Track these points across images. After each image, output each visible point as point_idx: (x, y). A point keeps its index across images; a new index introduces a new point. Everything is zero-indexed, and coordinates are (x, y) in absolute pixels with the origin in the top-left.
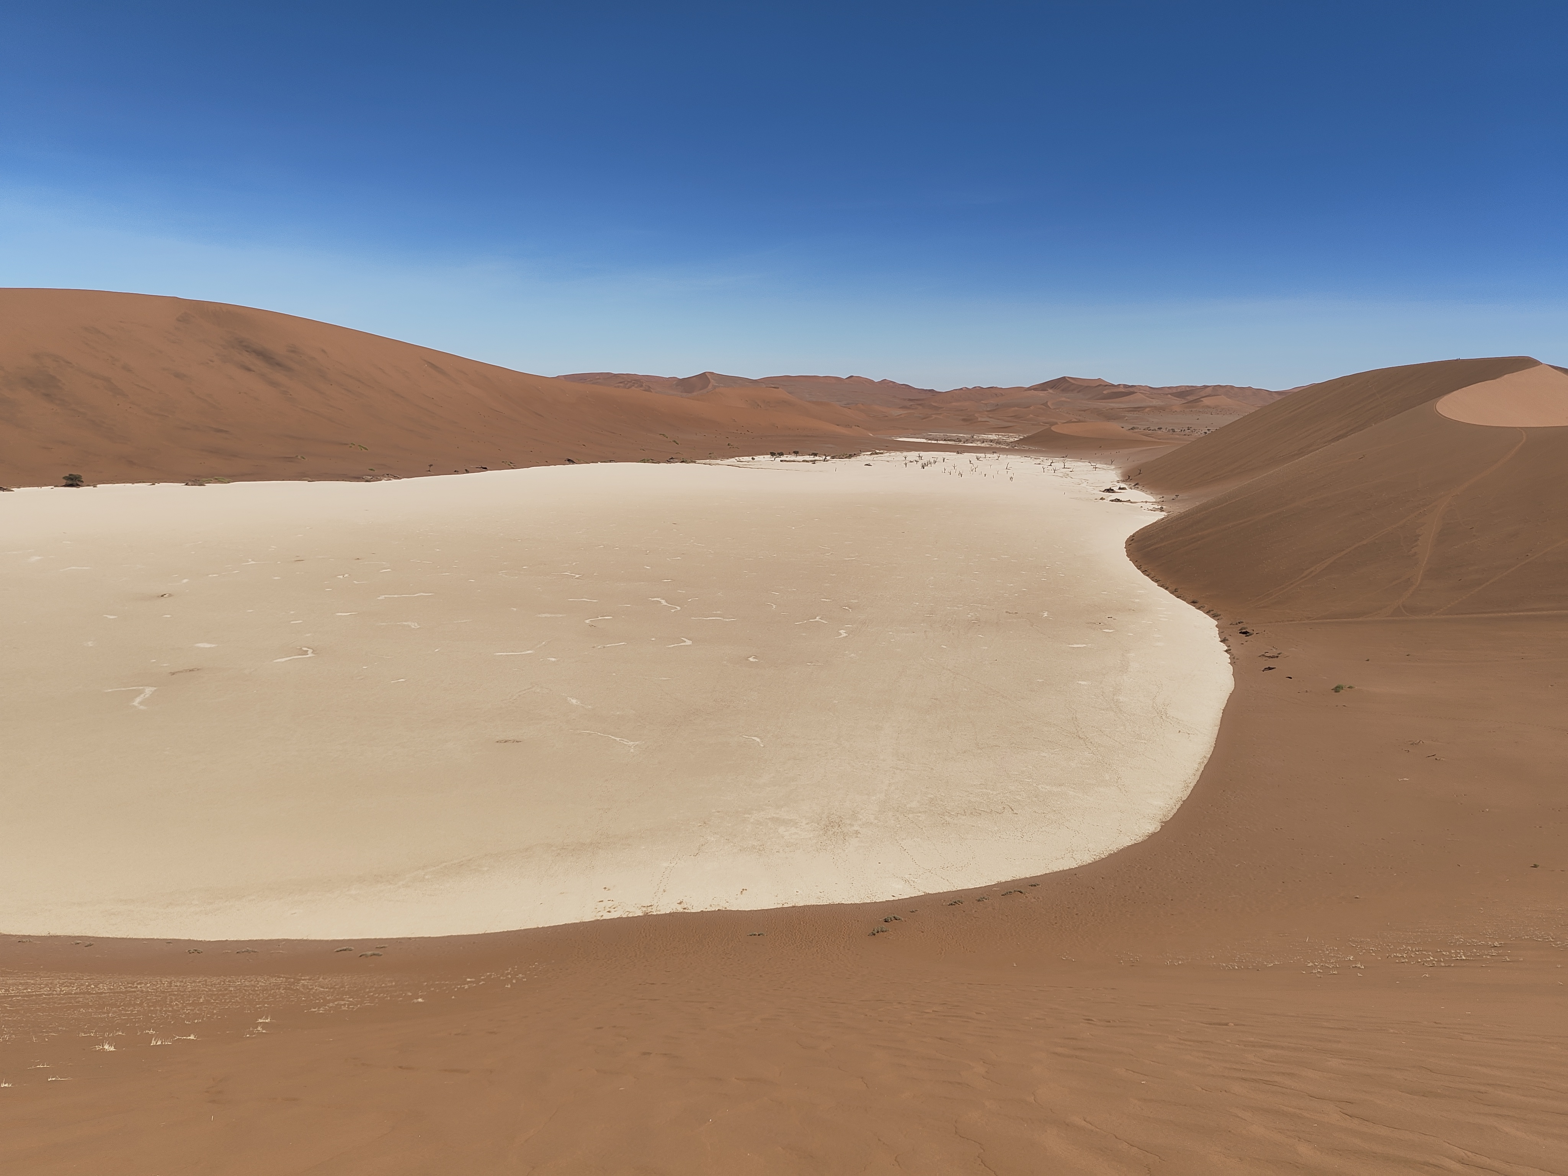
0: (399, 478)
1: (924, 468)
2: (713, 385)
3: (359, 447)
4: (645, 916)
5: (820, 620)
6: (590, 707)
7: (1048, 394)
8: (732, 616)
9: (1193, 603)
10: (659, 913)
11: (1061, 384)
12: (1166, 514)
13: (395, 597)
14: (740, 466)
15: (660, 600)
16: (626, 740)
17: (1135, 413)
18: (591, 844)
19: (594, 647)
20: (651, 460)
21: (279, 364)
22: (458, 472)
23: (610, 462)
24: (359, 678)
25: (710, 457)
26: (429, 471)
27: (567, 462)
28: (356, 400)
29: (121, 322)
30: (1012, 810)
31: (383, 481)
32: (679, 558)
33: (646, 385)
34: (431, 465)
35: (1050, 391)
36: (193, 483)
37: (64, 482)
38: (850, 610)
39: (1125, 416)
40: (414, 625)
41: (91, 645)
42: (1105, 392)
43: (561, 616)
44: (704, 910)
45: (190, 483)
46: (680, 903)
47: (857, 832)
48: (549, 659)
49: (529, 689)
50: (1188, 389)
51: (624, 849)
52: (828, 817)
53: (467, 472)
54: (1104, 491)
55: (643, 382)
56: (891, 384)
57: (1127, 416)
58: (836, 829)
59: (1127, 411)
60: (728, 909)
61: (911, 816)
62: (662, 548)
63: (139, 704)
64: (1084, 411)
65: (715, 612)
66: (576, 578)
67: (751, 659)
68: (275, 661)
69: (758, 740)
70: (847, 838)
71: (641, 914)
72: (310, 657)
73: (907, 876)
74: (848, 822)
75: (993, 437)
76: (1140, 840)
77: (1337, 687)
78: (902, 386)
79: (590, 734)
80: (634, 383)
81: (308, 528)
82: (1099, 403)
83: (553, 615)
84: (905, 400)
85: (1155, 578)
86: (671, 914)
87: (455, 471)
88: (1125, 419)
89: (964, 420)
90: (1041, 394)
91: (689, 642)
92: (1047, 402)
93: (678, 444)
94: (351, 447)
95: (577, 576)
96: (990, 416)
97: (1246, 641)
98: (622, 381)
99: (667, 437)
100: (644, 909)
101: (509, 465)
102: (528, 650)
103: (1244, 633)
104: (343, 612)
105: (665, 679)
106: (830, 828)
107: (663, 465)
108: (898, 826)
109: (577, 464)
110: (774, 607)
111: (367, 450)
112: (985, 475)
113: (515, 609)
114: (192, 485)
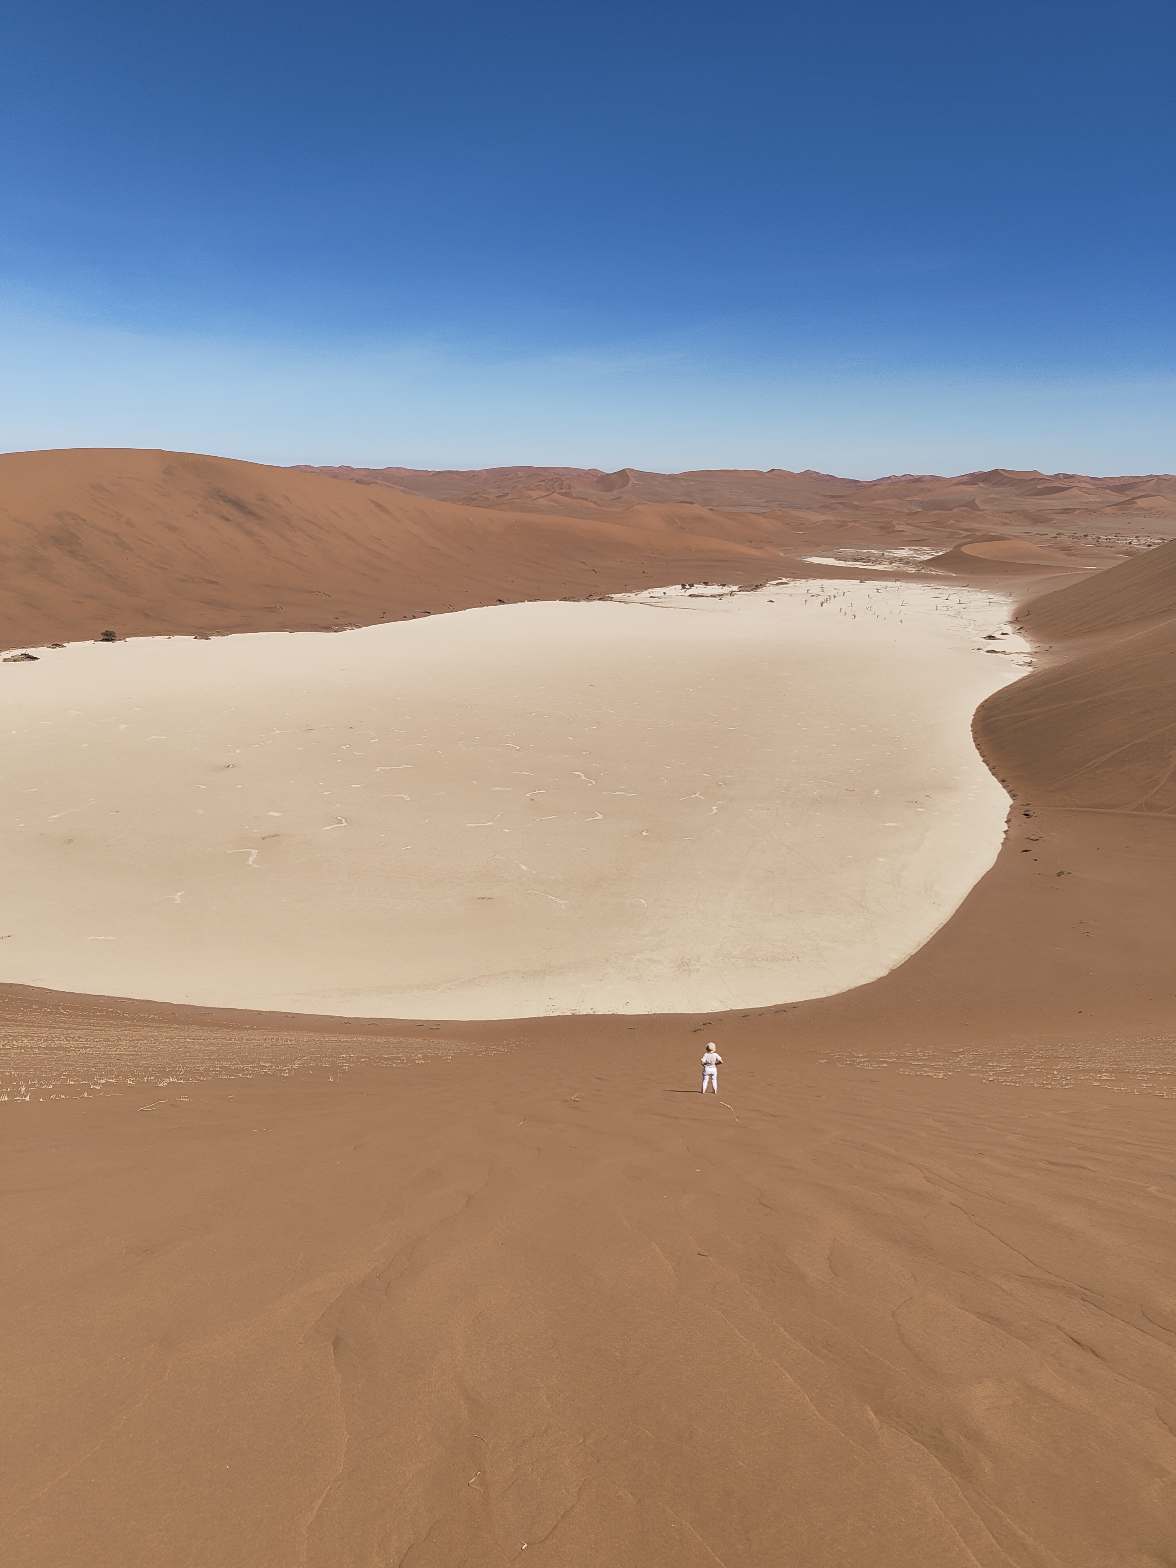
0: (360, 627)
1: (822, 606)
2: (632, 484)
3: (324, 595)
4: (572, 1015)
5: (699, 796)
6: (534, 872)
7: (978, 488)
8: (632, 791)
9: (1002, 781)
10: (580, 1014)
11: (994, 478)
12: (1032, 670)
13: (387, 769)
14: (653, 604)
15: (580, 774)
16: (559, 899)
17: (1064, 515)
18: (541, 971)
19: (534, 820)
20: (572, 599)
21: (251, 513)
22: (406, 617)
23: (536, 601)
24: (381, 845)
25: (626, 590)
26: (383, 617)
27: (498, 602)
28: (317, 545)
29: (119, 478)
30: (798, 958)
31: (348, 631)
32: (595, 727)
33: (566, 484)
34: (384, 613)
35: (981, 485)
36: (201, 637)
37: (102, 637)
38: (724, 786)
39: (1052, 519)
40: (406, 797)
41: (201, 813)
42: (1039, 487)
43: (509, 789)
44: (605, 1013)
45: (198, 637)
46: (592, 1009)
47: (698, 970)
48: (504, 830)
49: (493, 856)
50: (1133, 481)
51: (560, 975)
52: (682, 959)
53: (414, 617)
54: (985, 638)
55: (563, 480)
56: (814, 475)
57: (1054, 519)
58: (685, 967)
59: (1056, 513)
60: (618, 1013)
61: (733, 960)
62: (582, 715)
63: (253, 863)
64: (1011, 512)
65: (620, 787)
66: (516, 750)
67: (644, 833)
68: (324, 829)
69: (643, 901)
70: (691, 973)
71: (570, 1014)
72: (345, 826)
73: (722, 999)
74: (694, 963)
75: (904, 553)
76: (871, 981)
77: (1060, 872)
78: (826, 477)
79: (536, 894)
80: (555, 481)
81: (305, 692)
82: (1030, 500)
83: (503, 789)
84: (826, 496)
85: (983, 753)
86: (586, 1015)
87: (404, 617)
88: (1053, 522)
89: (881, 528)
90: (970, 489)
91: (600, 817)
92: (975, 500)
93: (597, 573)
94: (317, 595)
95: (518, 748)
96: (909, 522)
97: (1024, 823)
98: (544, 479)
99: (587, 565)
100: (572, 1011)
101: (449, 608)
102: (489, 822)
103: (1026, 815)
104: (356, 784)
105: (584, 849)
106: (682, 966)
107: (583, 604)
108: (724, 967)
109: (506, 604)
110: (665, 782)
111: (330, 597)
112: (878, 616)
113: (475, 782)
114: (200, 639)
